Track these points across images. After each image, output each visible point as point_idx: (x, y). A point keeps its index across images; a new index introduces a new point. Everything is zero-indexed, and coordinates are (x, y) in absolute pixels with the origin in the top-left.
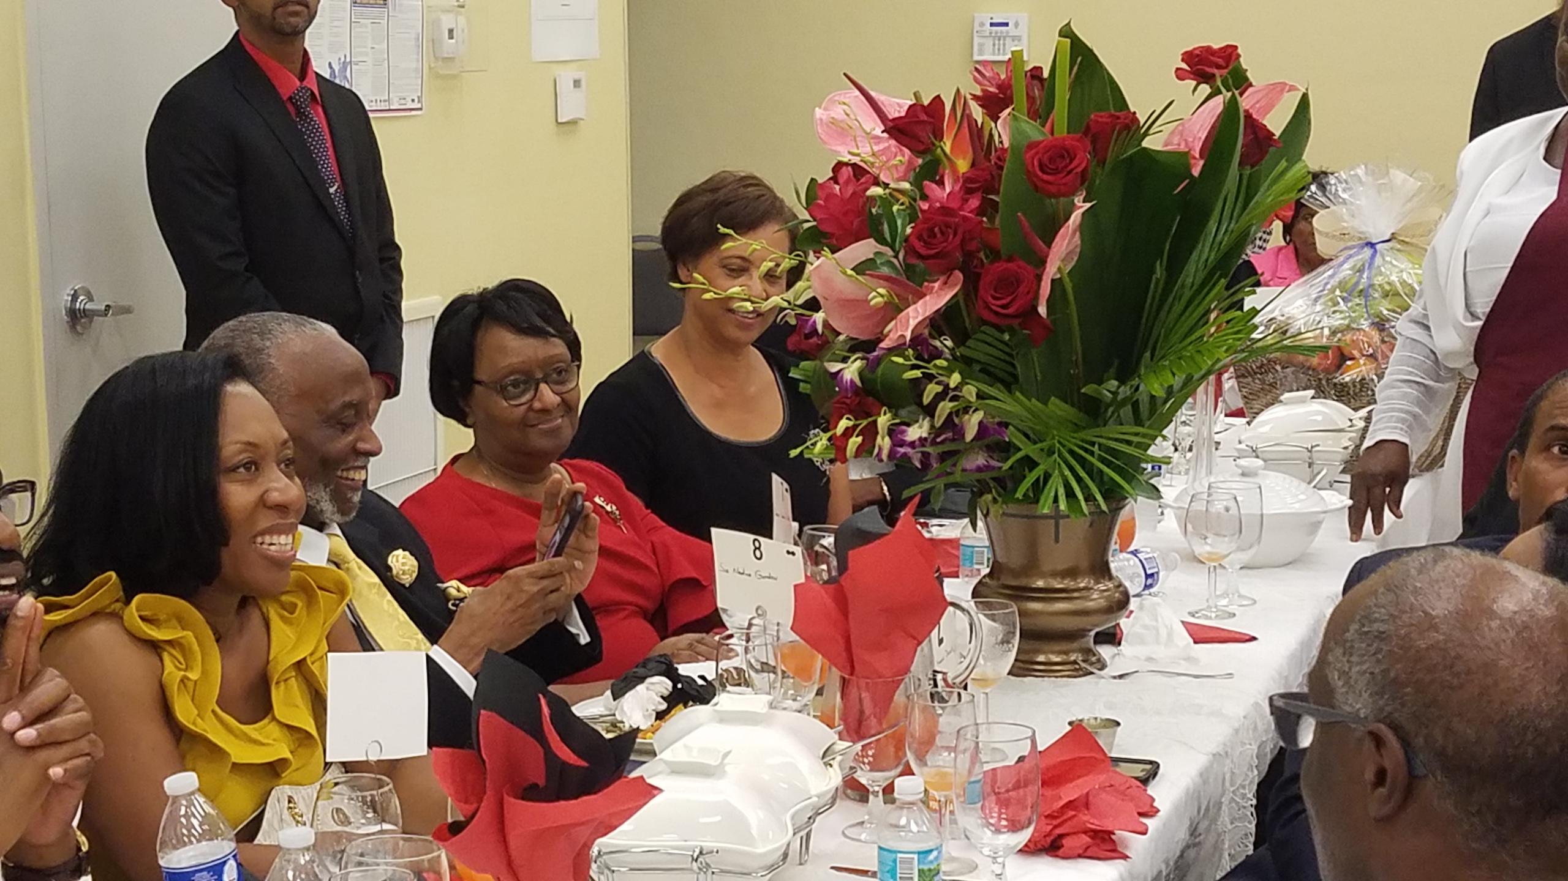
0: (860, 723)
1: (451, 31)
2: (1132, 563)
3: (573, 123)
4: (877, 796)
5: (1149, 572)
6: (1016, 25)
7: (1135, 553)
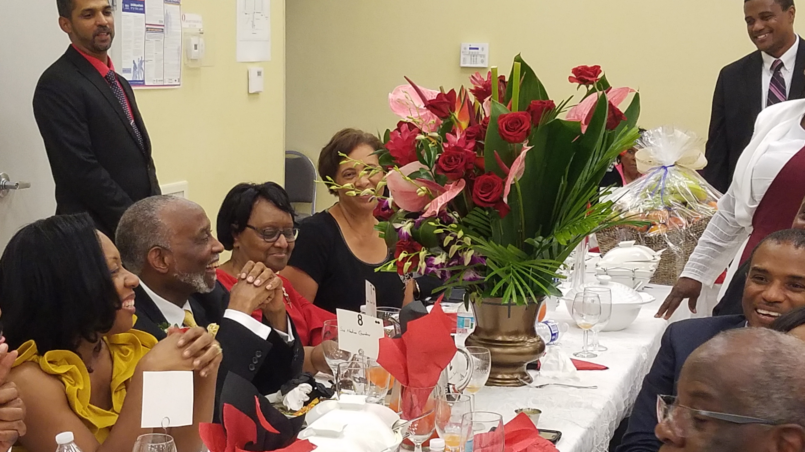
0: (411, 409)
1: (196, 46)
2: (545, 328)
3: (257, 93)
4: (419, 448)
6: (483, 49)
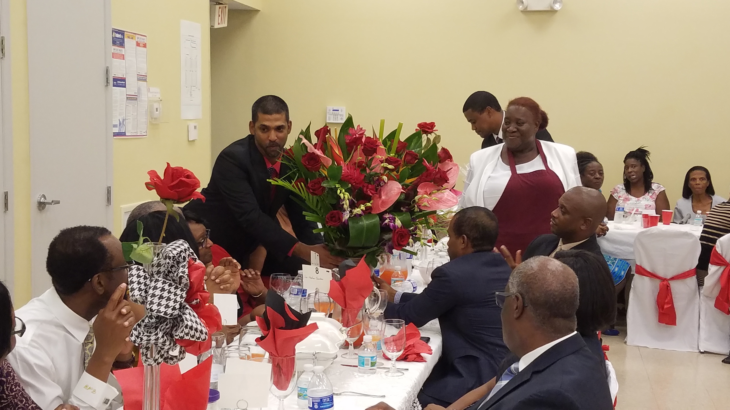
0: (348, 323)
1: (157, 109)
3: (193, 141)
4: (352, 345)
5: (414, 286)
6: (342, 111)
7: (409, 281)
